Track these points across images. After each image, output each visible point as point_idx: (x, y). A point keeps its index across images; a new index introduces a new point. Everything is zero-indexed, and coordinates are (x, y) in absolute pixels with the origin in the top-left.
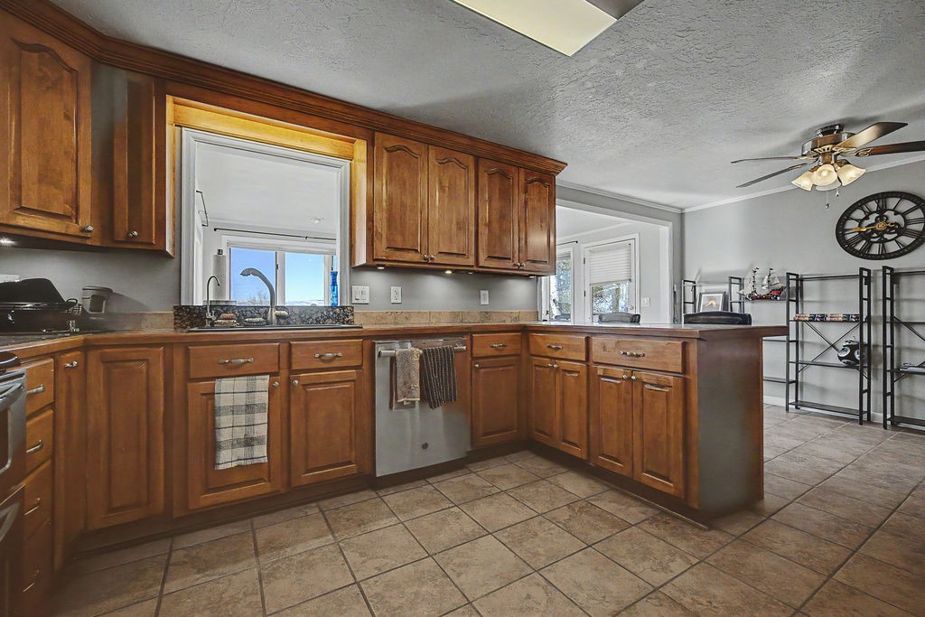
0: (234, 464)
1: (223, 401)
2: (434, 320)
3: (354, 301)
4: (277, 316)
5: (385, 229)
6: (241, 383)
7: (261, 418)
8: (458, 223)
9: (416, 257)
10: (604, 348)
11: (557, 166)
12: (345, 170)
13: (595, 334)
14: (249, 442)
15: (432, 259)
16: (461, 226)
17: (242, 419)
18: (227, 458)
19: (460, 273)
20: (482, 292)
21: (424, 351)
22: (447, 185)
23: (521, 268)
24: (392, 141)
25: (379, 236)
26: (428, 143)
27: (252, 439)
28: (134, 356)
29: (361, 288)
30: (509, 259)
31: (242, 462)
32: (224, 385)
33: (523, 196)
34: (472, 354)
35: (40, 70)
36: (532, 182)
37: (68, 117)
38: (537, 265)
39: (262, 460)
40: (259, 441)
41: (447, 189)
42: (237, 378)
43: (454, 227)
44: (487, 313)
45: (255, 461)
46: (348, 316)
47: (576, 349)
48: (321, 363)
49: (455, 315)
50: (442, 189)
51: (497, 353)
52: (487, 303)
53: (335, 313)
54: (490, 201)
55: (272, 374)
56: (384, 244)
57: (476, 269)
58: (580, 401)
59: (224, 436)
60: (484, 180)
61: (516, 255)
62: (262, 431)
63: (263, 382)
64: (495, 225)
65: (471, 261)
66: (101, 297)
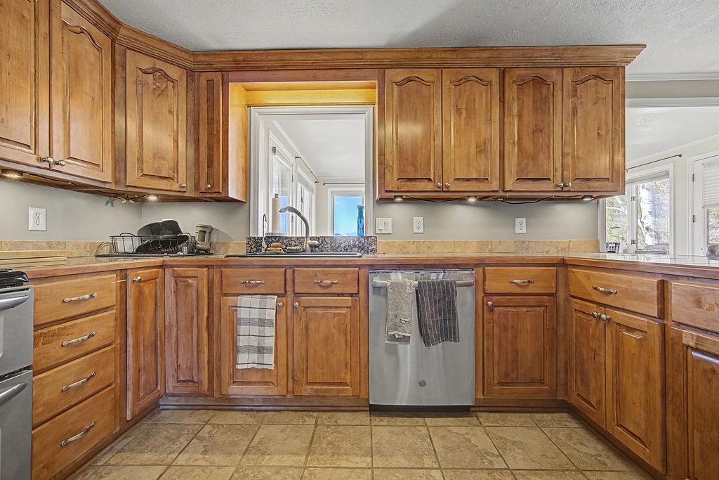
0: (250, 366)
1: (243, 314)
2: (458, 250)
3: (378, 232)
4: (310, 245)
5: (396, 162)
6: (256, 300)
7: (270, 331)
8: (477, 146)
9: (430, 186)
10: (698, 303)
11: (627, 53)
12: (369, 115)
13: (677, 277)
14: (261, 350)
15: (447, 187)
16: (482, 149)
17: (255, 330)
18: (245, 360)
19: (486, 200)
20: (518, 220)
21: (419, 283)
22: (464, 107)
23: (565, 189)
24: (400, 75)
25: (390, 168)
26: (440, 68)
27: (263, 348)
28: (190, 273)
29: (384, 219)
30: (549, 179)
31: (256, 366)
32: (243, 301)
33: (569, 103)
34: (484, 290)
35: (154, 84)
36: (583, 82)
37: (171, 112)
38: (591, 184)
39: (269, 367)
40: (268, 350)
41: (464, 111)
42: (253, 296)
43: (473, 150)
44: (524, 242)
45: (265, 367)
46: (371, 245)
47: (642, 298)
48: (319, 288)
49: (482, 245)
50: (458, 111)
51: (519, 290)
52: (524, 231)
53: (360, 242)
54: (520, 116)
55: (279, 295)
56: (396, 176)
57: (501, 194)
58: (648, 376)
59: (242, 342)
60: (512, 92)
61: (559, 174)
62: (270, 342)
63: (272, 301)
64: (528, 144)
65: (495, 185)
66: (205, 231)
